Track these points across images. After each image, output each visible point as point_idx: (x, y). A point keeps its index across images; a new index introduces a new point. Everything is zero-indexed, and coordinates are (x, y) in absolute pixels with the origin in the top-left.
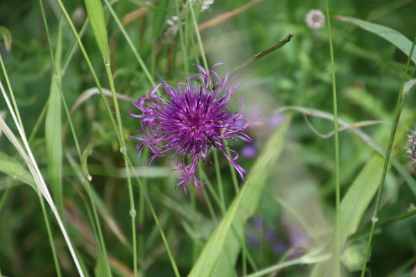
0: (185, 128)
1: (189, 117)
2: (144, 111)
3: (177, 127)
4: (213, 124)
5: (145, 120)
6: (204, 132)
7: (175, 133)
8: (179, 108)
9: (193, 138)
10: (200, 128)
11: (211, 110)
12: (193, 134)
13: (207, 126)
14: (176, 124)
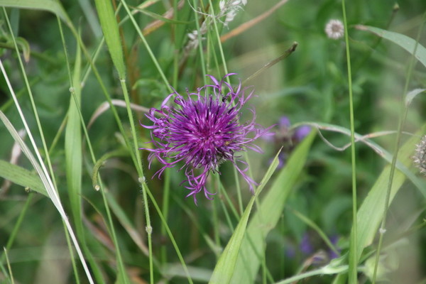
0: (195, 138)
1: (198, 128)
2: (155, 122)
3: (187, 138)
4: (222, 135)
5: (156, 131)
6: (213, 142)
7: (185, 143)
8: (189, 119)
9: (202, 149)
10: (209, 138)
11: (221, 121)
12: (202, 145)
13: (217, 137)
14: (185, 135)
